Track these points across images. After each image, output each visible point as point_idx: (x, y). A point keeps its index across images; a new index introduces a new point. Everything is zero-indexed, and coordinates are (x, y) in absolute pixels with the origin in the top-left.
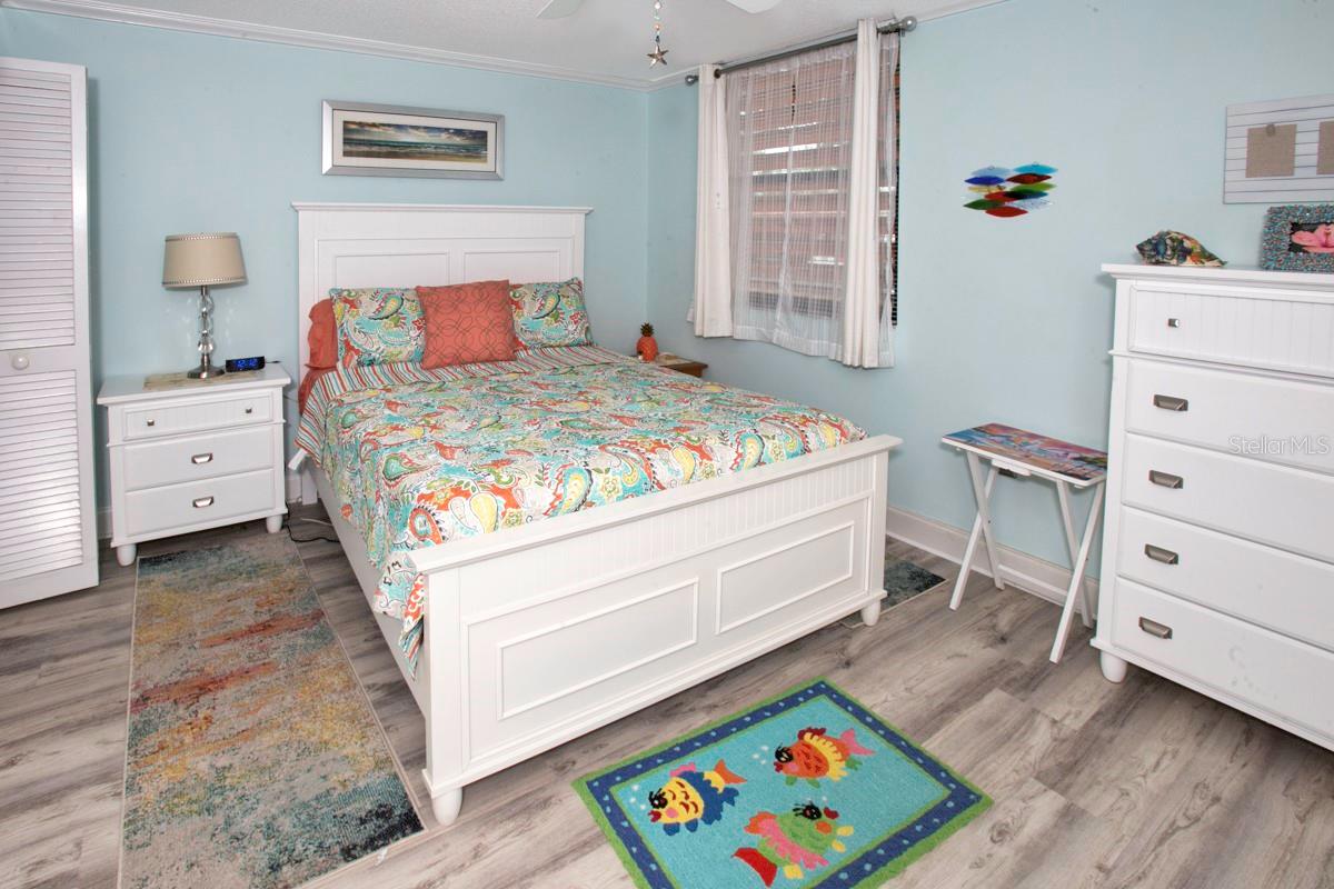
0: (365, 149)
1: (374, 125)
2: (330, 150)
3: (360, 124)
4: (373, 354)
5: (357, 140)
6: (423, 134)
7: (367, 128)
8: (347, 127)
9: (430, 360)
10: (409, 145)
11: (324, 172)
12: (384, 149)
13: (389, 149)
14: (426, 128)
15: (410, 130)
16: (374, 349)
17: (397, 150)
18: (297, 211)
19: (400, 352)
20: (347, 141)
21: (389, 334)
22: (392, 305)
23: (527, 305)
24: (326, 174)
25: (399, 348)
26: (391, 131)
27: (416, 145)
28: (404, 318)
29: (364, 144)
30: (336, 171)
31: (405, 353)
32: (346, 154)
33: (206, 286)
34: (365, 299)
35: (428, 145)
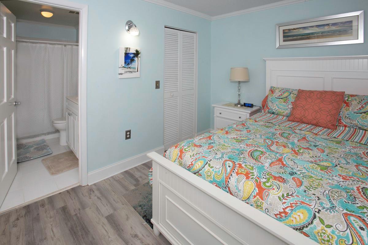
0: (291, 38)
1: (294, 29)
2: (279, 40)
3: (289, 30)
4: (273, 110)
5: (288, 36)
6: (317, 29)
7: (291, 31)
8: (284, 32)
9: (291, 118)
10: (309, 34)
11: (277, 47)
12: (299, 37)
13: (301, 37)
14: (316, 26)
15: (310, 28)
16: (274, 109)
17: (304, 37)
18: (265, 61)
19: (284, 112)
20: (284, 37)
21: (280, 104)
22: (286, 94)
23: (353, 106)
24: (277, 49)
25: (283, 111)
26: (301, 30)
27: (312, 33)
28: (288, 100)
29: (291, 37)
30: (281, 47)
31: (285, 113)
32: (284, 41)
33: (240, 81)
34: (277, 91)
35: (318, 33)
